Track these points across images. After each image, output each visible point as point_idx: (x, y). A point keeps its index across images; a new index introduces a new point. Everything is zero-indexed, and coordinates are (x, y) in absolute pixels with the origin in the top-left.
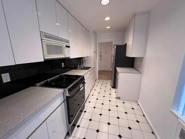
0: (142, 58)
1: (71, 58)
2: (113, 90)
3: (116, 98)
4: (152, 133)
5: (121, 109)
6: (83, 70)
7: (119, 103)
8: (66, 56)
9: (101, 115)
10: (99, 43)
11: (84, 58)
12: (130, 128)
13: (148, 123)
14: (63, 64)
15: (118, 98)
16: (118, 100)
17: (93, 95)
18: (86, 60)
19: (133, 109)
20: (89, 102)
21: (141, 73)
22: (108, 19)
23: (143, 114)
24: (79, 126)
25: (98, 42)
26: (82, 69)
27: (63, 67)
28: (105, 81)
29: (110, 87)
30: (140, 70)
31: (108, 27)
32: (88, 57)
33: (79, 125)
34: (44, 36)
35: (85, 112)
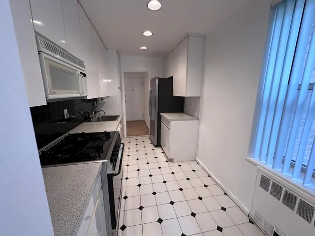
0: (199, 98)
1: (88, 99)
2: (159, 150)
3: (167, 161)
4: (225, 194)
5: (180, 175)
6: (102, 121)
7: (174, 167)
8: (83, 93)
9: (154, 193)
10: (125, 73)
11: (102, 99)
12: (200, 198)
13: (217, 184)
14: (66, 111)
15: (170, 160)
16: (170, 164)
17: (128, 165)
18: (105, 102)
19: (194, 171)
20: (127, 179)
21: (198, 119)
22: (148, 33)
23: (208, 173)
24: (126, 227)
25: (123, 72)
26: (99, 121)
27: (66, 118)
28: (140, 138)
29: (152, 147)
30: (196, 114)
31: (144, 48)
32: (108, 97)
33: (123, 225)
34: (44, 46)
35: (126, 198)
